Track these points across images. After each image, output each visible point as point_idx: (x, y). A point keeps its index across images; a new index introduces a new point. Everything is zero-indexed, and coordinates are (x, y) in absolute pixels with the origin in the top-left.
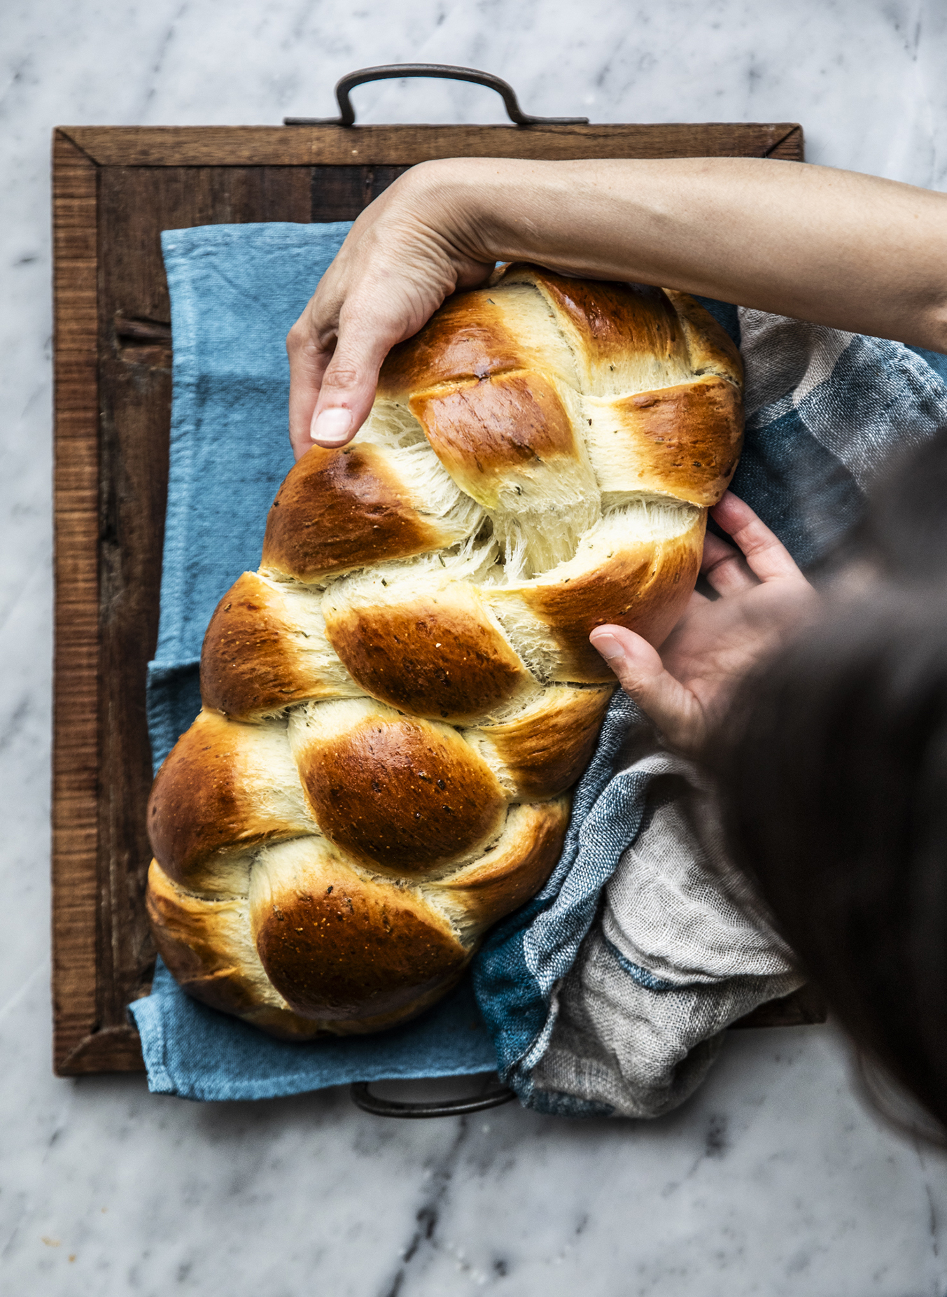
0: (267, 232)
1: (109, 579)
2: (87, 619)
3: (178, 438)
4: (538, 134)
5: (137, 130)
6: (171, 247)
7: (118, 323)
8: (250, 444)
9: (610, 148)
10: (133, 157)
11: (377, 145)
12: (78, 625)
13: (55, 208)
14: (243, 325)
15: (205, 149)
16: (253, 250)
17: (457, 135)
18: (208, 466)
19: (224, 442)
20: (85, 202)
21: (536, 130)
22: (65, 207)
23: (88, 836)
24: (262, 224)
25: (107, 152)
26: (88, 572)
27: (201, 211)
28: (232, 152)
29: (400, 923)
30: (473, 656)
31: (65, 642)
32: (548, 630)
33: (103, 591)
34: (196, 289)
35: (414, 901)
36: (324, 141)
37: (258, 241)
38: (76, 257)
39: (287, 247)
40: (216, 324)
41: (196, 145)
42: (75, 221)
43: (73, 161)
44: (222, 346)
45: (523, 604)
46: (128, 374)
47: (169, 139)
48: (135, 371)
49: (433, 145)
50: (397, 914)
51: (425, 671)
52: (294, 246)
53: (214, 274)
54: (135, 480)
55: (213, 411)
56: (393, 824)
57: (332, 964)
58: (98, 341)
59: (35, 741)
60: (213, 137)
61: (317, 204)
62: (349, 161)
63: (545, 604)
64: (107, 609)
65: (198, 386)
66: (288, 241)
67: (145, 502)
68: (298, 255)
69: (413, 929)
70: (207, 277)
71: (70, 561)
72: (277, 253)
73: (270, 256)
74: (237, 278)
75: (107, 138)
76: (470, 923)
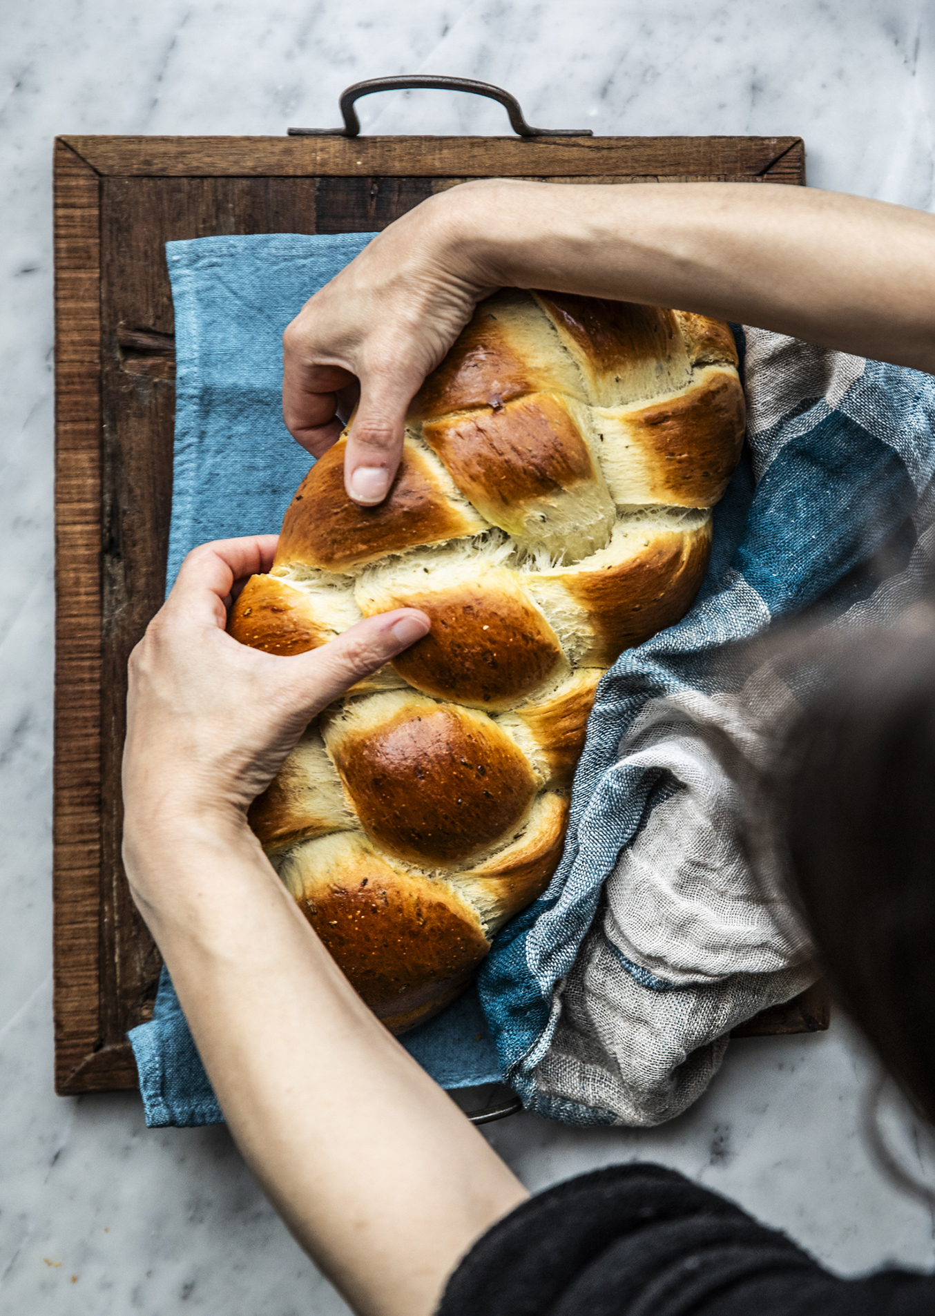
0: (272, 244)
1: (112, 592)
2: (90, 633)
3: (182, 451)
4: (542, 146)
5: (139, 139)
6: (175, 258)
7: (121, 333)
8: (255, 456)
9: (614, 160)
10: (136, 167)
11: (382, 156)
12: (80, 638)
13: (56, 217)
14: (247, 336)
15: (208, 160)
16: (258, 262)
17: (461, 146)
18: (212, 478)
19: (228, 455)
20: (87, 212)
21: (540, 143)
22: (66, 217)
23: (91, 852)
24: (267, 235)
25: (112, 163)
26: (91, 585)
27: (204, 221)
28: (236, 162)
29: (433, 915)
30: (518, 637)
31: (66, 657)
32: (586, 615)
33: (106, 604)
34: (200, 300)
35: (446, 893)
36: (328, 153)
37: (264, 252)
38: (78, 268)
39: (292, 258)
40: (220, 336)
41: (200, 155)
42: (78, 231)
43: (75, 171)
44: (225, 358)
45: (563, 589)
46: (131, 386)
47: (172, 149)
48: (138, 383)
49: (438, 156)
50: (430, 906)
51: (472, 654)
52: (299, 257)
53: (219, 286)
54: (138, 492)
55: (216, 423)
56: (436, 810)
57: (364, 958)
58: (100, 352)
59: (36, 756)
60: (218, 147)
61: (321, 215)
62: (354, 172)
63: (587, 590)
64: (110, 623)
65: (201, 398)
66: (294, 252)
67: (148, 515)
68: (304, 266)
69: (446, 922)
70: (212, 288)
71: (72, 575)
72: (283, 265)
73: (275, 268)
74: (242, 289)
75: (109, 147)
76: (498, 913)
